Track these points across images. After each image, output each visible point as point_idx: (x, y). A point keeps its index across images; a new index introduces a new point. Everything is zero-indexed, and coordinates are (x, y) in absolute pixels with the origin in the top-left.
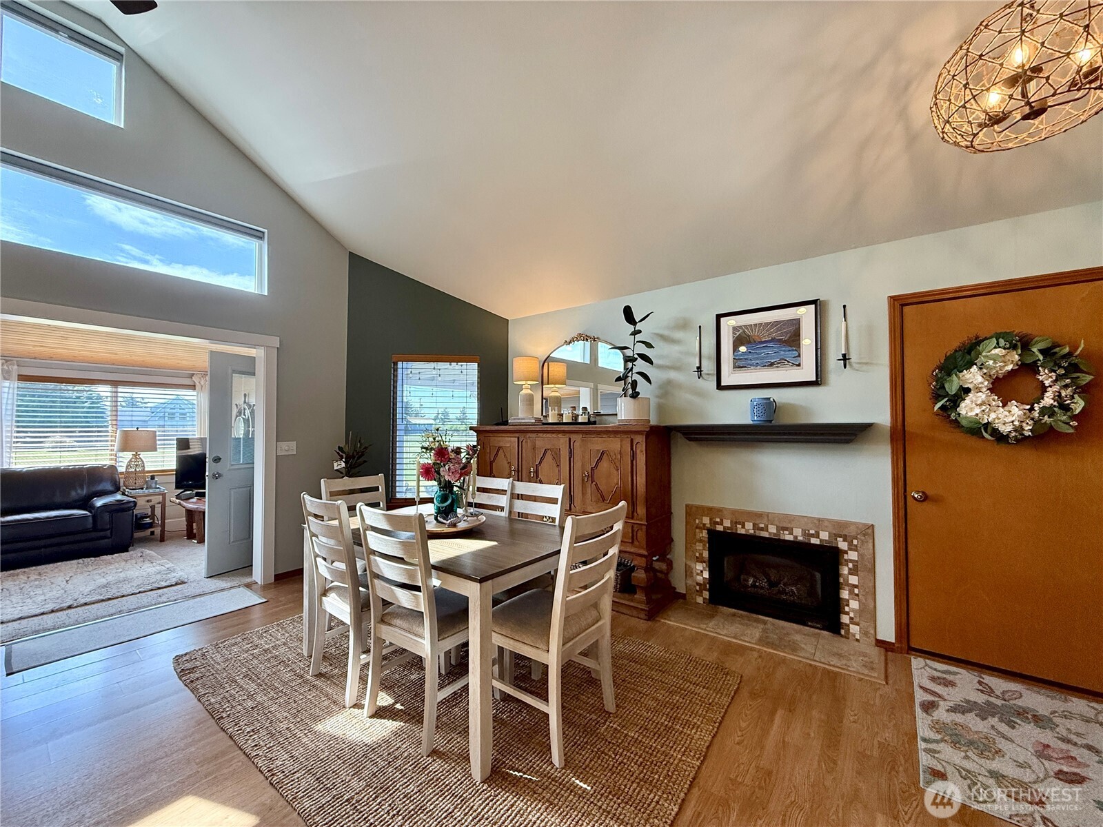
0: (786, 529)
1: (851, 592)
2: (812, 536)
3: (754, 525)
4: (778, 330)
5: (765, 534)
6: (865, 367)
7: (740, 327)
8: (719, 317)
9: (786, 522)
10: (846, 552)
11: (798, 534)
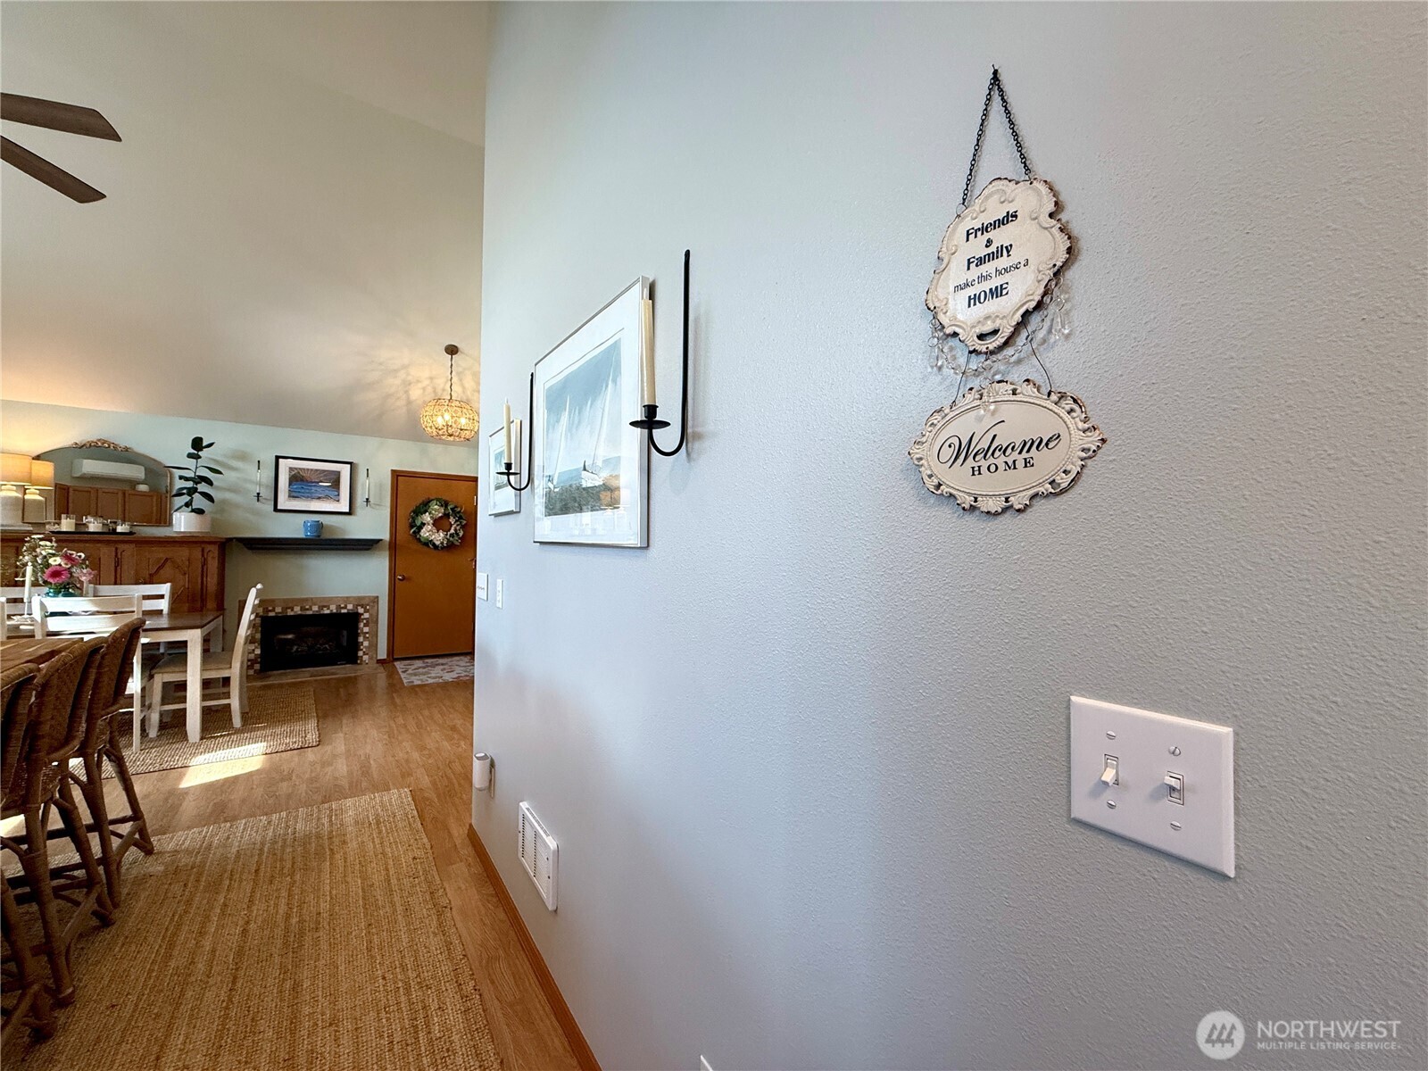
0: (325, 607)
1: (365, 637)
2: (343, 608)
3: (301, 608)
4: (325, 475)
5: (310, 612)
6: (378, 507)
7: (296, 469)
8: (278, 458)
9: (324, 603)
10: (362, 614)
11: (333, 608)
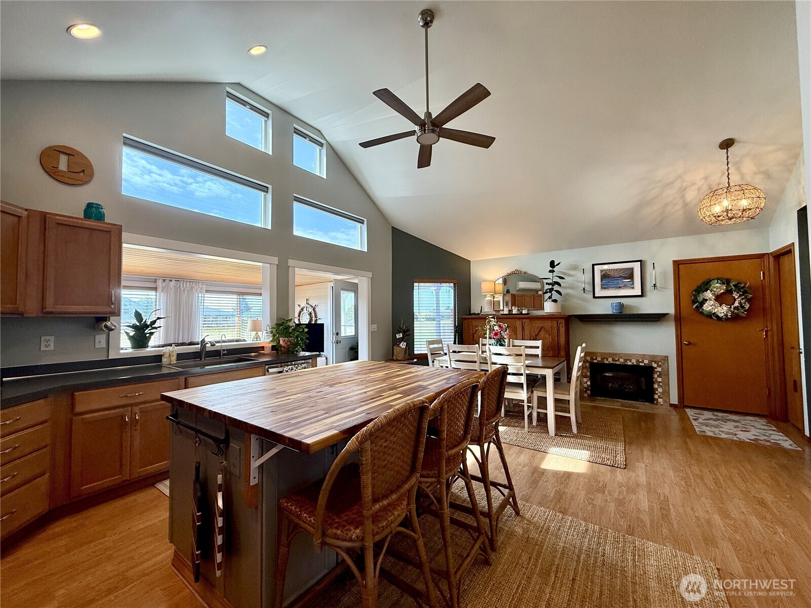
2: (640, 362)
4: (623, 272)
6: (663, 290)
7: (604, 270)
8: (593, 265)
10: (656, 368)
